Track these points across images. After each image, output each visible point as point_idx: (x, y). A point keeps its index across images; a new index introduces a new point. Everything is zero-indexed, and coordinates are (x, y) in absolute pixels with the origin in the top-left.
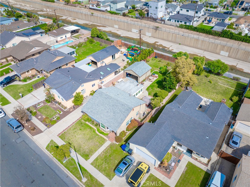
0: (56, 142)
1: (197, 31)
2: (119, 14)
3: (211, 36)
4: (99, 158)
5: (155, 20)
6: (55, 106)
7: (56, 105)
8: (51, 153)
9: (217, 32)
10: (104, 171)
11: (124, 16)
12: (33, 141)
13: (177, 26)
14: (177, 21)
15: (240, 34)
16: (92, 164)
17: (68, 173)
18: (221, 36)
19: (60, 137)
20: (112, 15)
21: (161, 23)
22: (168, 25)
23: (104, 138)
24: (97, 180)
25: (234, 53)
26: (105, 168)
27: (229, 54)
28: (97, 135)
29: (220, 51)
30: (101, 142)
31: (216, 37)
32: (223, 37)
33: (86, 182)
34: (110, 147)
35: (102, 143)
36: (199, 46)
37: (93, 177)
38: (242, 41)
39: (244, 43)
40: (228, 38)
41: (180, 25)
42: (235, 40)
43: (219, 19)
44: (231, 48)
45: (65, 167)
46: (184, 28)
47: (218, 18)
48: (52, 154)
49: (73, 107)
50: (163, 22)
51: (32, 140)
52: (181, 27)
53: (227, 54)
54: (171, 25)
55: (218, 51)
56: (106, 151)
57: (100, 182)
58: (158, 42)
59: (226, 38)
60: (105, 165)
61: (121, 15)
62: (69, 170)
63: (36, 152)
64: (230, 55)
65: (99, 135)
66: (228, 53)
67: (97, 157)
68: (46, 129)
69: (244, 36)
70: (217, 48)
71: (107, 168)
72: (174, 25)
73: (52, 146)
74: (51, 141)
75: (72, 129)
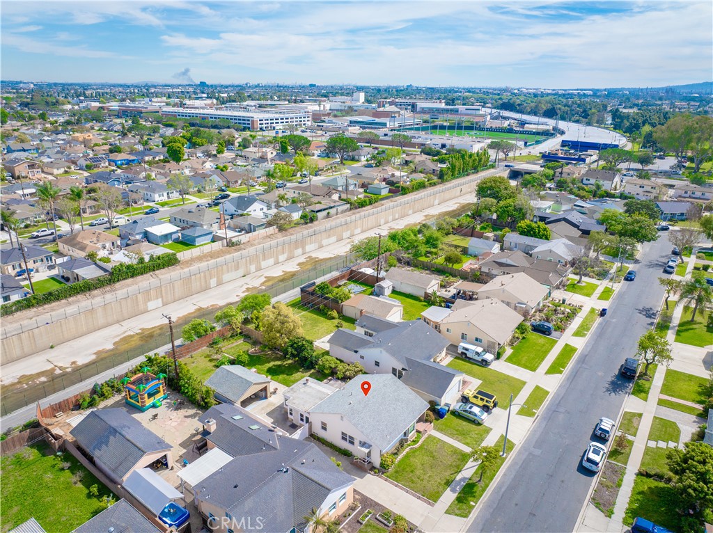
0: (449, 504)
1: (58, 299)
3: (96, 292)
6: (346, 532)
8: (474, 506)
9: (101, 279)
15: (141, 260)
18: (114, 282)
19: (435, 502)
23: (427, 438)
26: (477, 434)
28: (421, 447)
31: (108, 288)
32: (118, 281)
34: (442, 431)
35: (437, 439)
38: (154, 270)
39: (157, 272)
42: (142, 274)
48: (476, 504)
53: (159, 302)
59: (124, 279)
60: (472, 434)
65: (422, 444)
69: (149, 261)
70: (137, 302)
71: (476, 432)
73: (459, 509)
74: (449, 514)
75: (412, 486)
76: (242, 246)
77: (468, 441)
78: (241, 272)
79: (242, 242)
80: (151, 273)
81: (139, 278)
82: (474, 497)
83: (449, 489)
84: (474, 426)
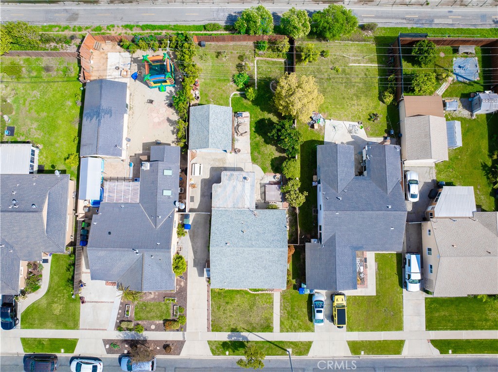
0: (216, 340)
6: (152, 296)
8: (225, 355)
10: (300, 328)
16: (282, 331)
19: (213, 331)
24: (302, 343)
26: (299, 324)
30: (268, 300)
33: (292, 351)
34: (284, 299)
35: (271, 301)
37: (295, 342)
48: (229, 355)
51: (185, 359)
56: (283, 307)
57: (306, 342)
60: (296, 321)
65: (258, 295)
67: (281, 321)
68: (184, 335)
73: (217, 347)
74: (209, 344)
75: (215, 310)
77: (286, 322)
82: (234, 352)
83: (230, 333)
84: (307, 318)
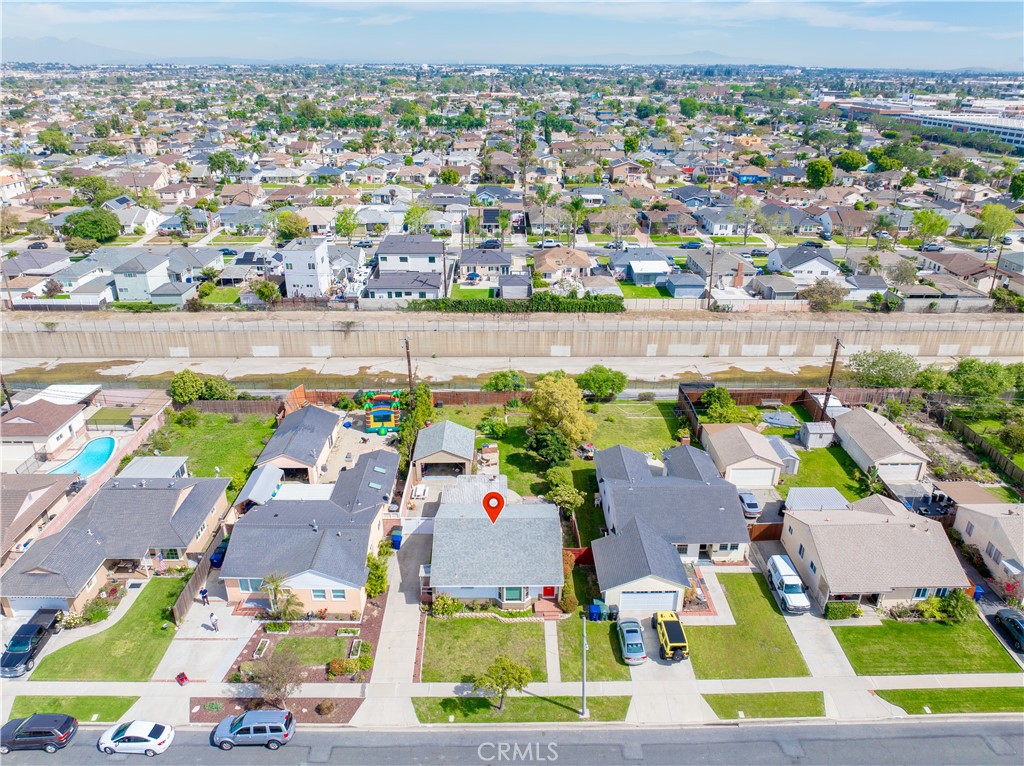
0: (429, 696)
1: (467, 311)
2: (172, 308)
3: (506, 315)
4: (565, 661)
5: (319, 303)
6: (315, 629)
7: (313, 625)
8: (448, 721)
9: (517, 302)
10: (601, 674)
11: (196, 310)
12: (362, 733)
13: (400, 309)
14: (394, 295)
15: (573, 294)
16: (563, 680)
17: (536, 726)
18: (532, 311)
19: (423, 681)
20: (137, 315)
21: (346, 309)
22: (370, 310)
23: (532, 623)
24: (608, 698)
25: (583, 343)
26: (597, 668)
27: (572, 348)
28: (509, 625)
29: (549, 348)
30: (534, 633)
31: (521, 315)
32: (537, 310)
33: (591, 714)
34: (564, 631)
35: (541, 633)
36: (491, 348)
37: (594, 698)
38: (585, 311)
39: (588, 314)
40: (550, 311)
41: (409, 304)
42: (569, 311)
43: (494, 266)
44: (572, 332)
45: (517, 721)
46: (424, 310)
47: (491, 265)
48: (455, 722)
49: (369, 605)
50: (351, 306)
51: (356, 733)
52: (414, 307)
53: (567, 350)
54: (381, 309)
55: (543, 348)
56: (563, 642)
57: (618, 697)
58: (369, 368)
59: (545, 311)
61: (178, 310)
62: (534, 721)
63: (407, 744)
64: (575, 350)
65: (515, 624)
66: (569, 347)
67: (561, 663)
68: (363, 688)
69: (583, 299)
70: (538, 341)
71: (602, 666)
72: (390, 306)
73: (430, 709)
74: (414, 702)
75: (432, 648)
76: (730, 315)
77: (571, 665)
78: (702, 349)
79: (734, 309)
80: (580, 314)
81: (562, 315)
82: (466, 715)
83: (459, 684)
84: (613, 658)
